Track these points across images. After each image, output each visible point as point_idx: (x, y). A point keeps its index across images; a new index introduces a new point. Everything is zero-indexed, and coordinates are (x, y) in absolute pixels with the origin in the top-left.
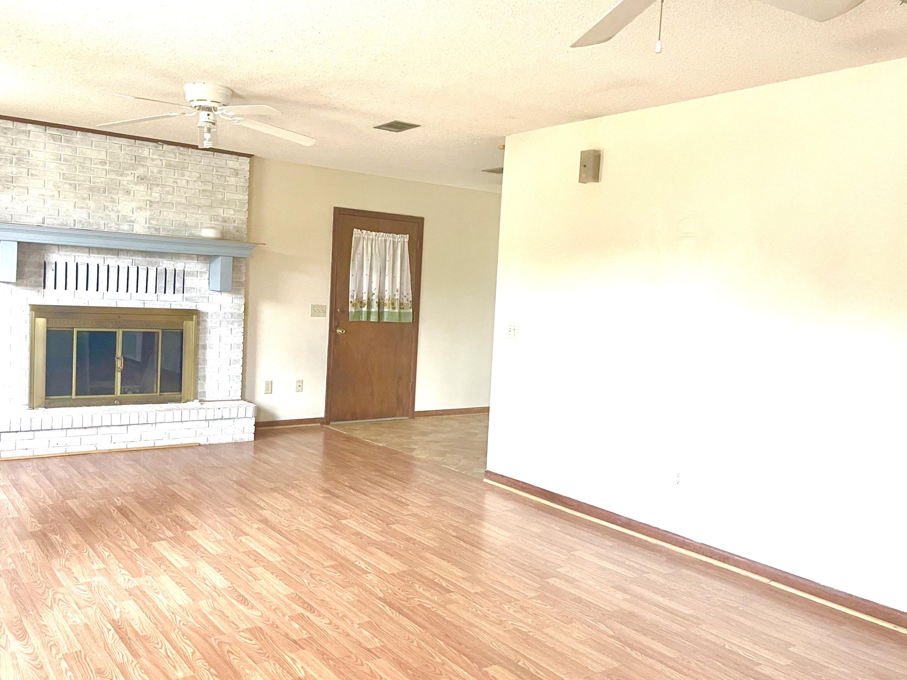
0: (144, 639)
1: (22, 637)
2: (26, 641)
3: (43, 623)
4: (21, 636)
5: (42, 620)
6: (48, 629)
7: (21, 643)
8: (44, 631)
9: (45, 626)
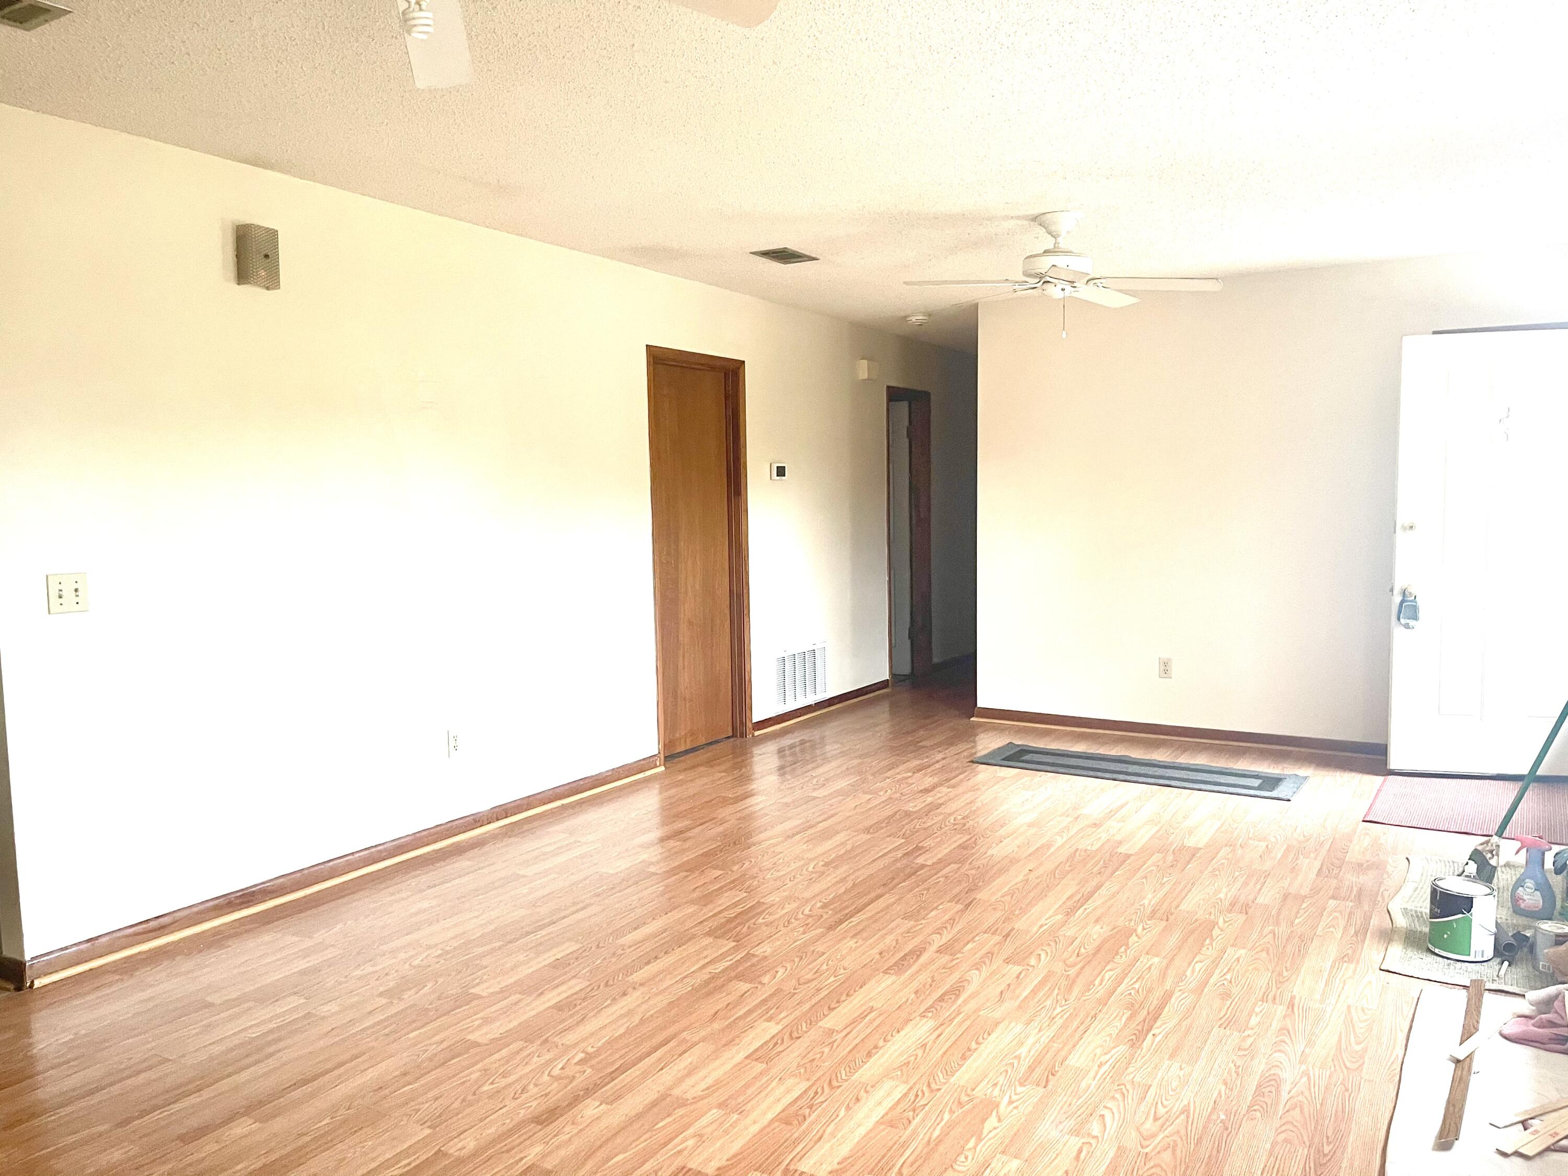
0: (1133, 1008)
1: (1272, 1080)
2: (1272, 1072)
3: (1223, 1088)
4: (1273, 1083)
5: (1220, 1093)
6: (1226, 1074)
7: (1280, 1073)
8: (1234, 1075)
9: (1225, 1084)
